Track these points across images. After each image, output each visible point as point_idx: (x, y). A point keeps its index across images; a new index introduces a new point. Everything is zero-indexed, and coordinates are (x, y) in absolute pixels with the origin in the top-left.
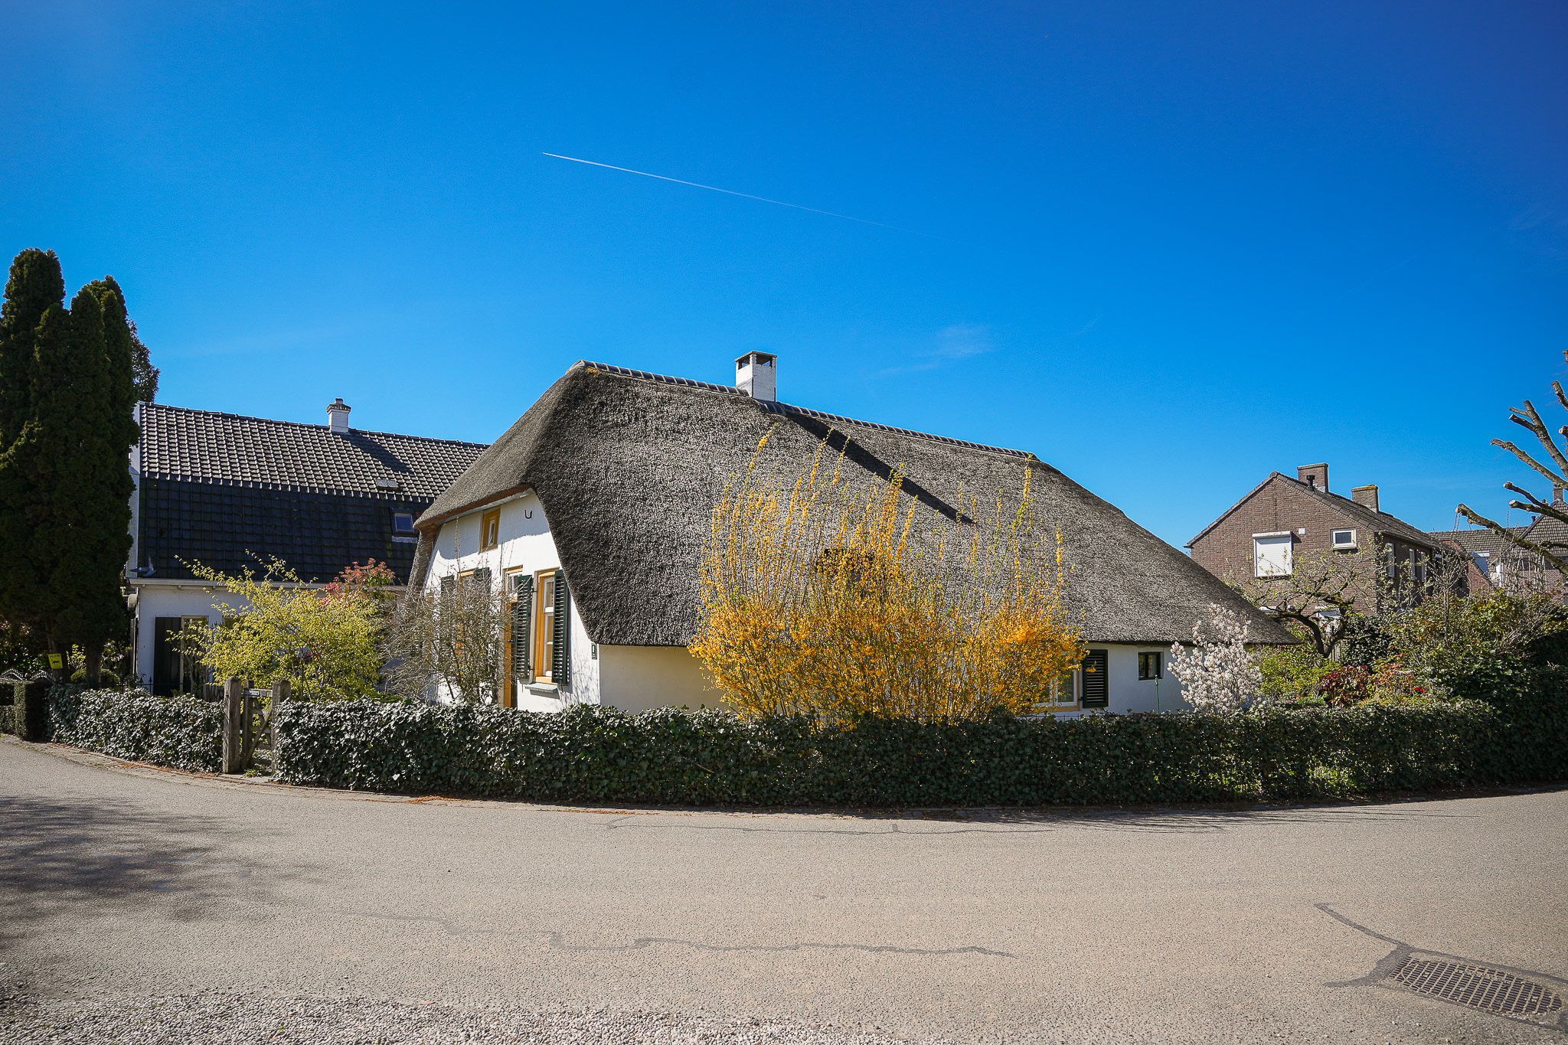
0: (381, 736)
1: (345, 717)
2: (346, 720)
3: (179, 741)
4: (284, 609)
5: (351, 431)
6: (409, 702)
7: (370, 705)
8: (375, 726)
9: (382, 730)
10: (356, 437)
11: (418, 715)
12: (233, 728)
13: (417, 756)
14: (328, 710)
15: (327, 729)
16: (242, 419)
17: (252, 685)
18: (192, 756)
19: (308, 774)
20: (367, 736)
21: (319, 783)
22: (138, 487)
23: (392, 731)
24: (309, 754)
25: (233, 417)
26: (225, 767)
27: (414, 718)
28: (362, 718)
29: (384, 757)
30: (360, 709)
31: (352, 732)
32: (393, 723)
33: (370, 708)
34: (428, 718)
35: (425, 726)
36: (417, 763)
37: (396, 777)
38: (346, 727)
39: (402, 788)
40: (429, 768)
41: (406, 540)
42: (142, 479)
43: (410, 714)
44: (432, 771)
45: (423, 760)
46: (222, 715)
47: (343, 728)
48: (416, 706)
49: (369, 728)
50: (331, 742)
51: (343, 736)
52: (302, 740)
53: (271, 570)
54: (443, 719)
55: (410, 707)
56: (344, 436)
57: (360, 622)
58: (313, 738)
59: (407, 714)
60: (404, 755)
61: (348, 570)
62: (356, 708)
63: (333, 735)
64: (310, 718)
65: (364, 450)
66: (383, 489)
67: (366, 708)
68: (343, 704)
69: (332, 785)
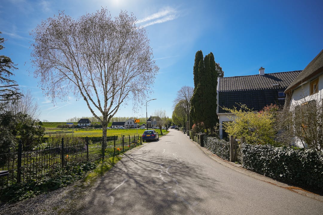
0: (274, 159)
1: (261, 150)
2: (262, 152)
3: (221, 151)
4: (245, 117)
5: (265, 74)
6: (285, 148)
7: (270, 147)
8: (272, 155)
9: (275, 157)
10: (266, 75)
11: (290, 153)
12: (232, 149)
13: (290, 169)
14: (256, 147)
15: (256, 154)
16: (239, 77)
17: (236, 138)
18: (224, 155)
19: (251, 167)
20: (269, 158)
21: (254, 171)
22: (218, 94)
23: (279, 158)
24: (251, 161)
25: (237, 77)
26: (230, 160)
27: (288, 154)
28: (267, 152)
29: (276, 167)
30: (266, 148)
31: (264, 156)
32: (279, 155)
33: (270, 148)
34: (294, 155)
35: (293, 158)
36: (290, 172)
37: (281, 175)
38: (262, 154)
39: (284, 180)
40: (296, 175)
41: (282, 99)
42: (219, 92)
43: (286, 152)
44: (297, 177)
45: (293, 171)
46: (229, 145)
47: (261, 154)
48: (288, 149)
49: (270, 156)
50: (257, 158)
51: (261, 157)
52: (248, 156)
53: (242, 107)
54: (301, 156)
55: (285, 150)
56: (263, 76)
57: (267, 120)
58: (251, 156)
59: (284, 152)
60: (284, 168)
61: (265, 107)
62: (265, 148)
63: (258, 156)
64: (250, 149)
65: (269, 78)
66: (274, 86)
67: (268, 148)
68: (260, 146)
69: (258, 172)
